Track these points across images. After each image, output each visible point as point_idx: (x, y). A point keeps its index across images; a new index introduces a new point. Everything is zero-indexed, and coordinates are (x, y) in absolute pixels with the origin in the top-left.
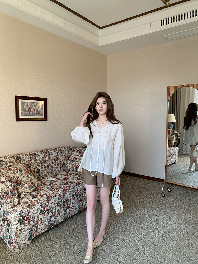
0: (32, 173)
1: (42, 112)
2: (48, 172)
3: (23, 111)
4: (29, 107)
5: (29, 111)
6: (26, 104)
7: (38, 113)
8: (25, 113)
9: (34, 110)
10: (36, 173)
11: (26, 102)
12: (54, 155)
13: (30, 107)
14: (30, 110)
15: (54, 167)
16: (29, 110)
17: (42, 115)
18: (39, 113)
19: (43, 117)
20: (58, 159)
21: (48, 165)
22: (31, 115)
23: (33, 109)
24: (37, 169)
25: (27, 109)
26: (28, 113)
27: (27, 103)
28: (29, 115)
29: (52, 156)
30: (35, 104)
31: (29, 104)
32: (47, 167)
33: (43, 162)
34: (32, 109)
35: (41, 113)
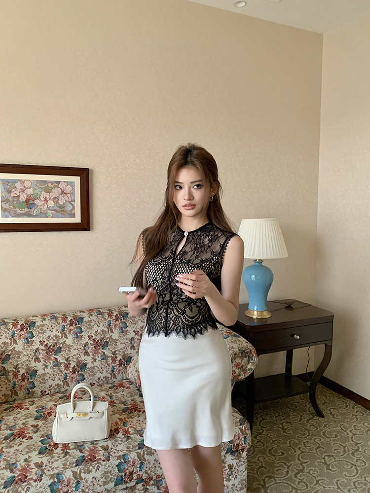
0: (9, 381)
1: (74, 207)
2: (65, 379)
3: (7, 205)
4: (28, 195)
5: (29, 203)
6: (18, 185)
7: (58, 209)
8: (16, 209)
9: (46, 201)
10: (23, 380)
11: (19, 180)
12: (96, 328)
13: (32, 192)
14: (31, 202)
15: (88, 366)
16: (27, 201)
17: (73, 216)
18: (61, 211)
19: (77, 219)
20: (107, 342)
21: (67, 360)
22: (36, 216)
23: (42, 199)
24: (28, 369)
25: (23, 198)
26: (27, 210)
27: (22, 182)
28: (29, 215)
29: (89, 334)
30: (49, 185)
31: (27, 184)
32: (62, 365)
33: (53, 350)
34: (39, 198)
35: (69, 208)
